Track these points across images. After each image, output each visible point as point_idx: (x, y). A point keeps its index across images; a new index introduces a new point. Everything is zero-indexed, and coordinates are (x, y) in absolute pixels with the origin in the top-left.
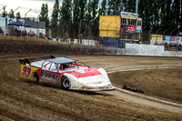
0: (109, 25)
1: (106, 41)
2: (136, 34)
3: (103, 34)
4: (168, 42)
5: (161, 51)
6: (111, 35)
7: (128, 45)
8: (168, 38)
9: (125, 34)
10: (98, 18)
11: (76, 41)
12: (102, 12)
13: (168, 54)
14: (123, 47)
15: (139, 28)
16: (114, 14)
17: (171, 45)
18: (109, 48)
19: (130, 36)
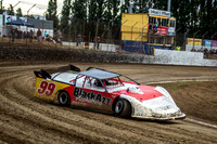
0: (134, 25)
1: (129, 46)
2: (169, 37)
3: (125, 37)
4: (209, 48)
5: (199, 59)
6: (135, 38)
7: (158, 52)
8: (208, 42)
9: (154, 38)
10: (120, 17)
11: (91, 46)
12: (124, 9)
13: (209, 63)
14: (152, 53)
15: (172, 30)
16: (141, 12)
17: (212, 52)
18: (134, 55)
19: (160, 40)
